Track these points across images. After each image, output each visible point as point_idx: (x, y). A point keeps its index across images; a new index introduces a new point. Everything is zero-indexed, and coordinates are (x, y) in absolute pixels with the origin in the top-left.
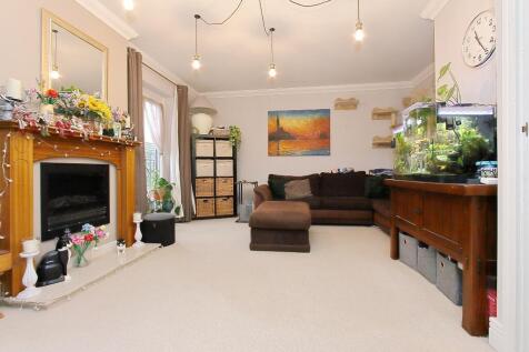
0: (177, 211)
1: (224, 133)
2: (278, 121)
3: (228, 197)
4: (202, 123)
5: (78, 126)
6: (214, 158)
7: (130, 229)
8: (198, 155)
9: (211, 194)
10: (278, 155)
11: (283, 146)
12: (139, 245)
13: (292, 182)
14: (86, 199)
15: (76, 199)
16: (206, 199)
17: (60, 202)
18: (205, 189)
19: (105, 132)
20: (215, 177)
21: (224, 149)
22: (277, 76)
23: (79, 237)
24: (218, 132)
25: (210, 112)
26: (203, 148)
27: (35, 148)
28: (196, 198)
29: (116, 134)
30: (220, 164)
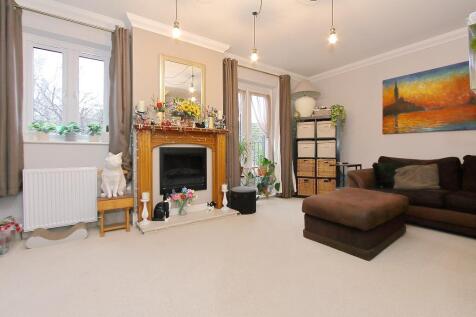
0: (277, 187)
1: (326, 114)
2: (396, 90)
3: (330, 179)
4: (304, 106)
5: (177, 123)
6: (315, 139)
7: (219, 196)
8: (299, 137)
9: (311, 174)
10: (397, 132)
11: (403, 120)
12: (225, 209)
13: (407, 168)
14: (192, 171)
15: (186, 171)
16: (307, 179)
17: (173, 172)
18: (306, 170)
19: (197, 125)
20: (316, 158)
21: (326, 129)
22: (338, 43)
23: (177, 196)
24: (320, 114)
25: (314, 94)
26: (305, 130)
27: (152, 139)
28: (297, 177)
29: (206, 126)
30: (322, 145)
